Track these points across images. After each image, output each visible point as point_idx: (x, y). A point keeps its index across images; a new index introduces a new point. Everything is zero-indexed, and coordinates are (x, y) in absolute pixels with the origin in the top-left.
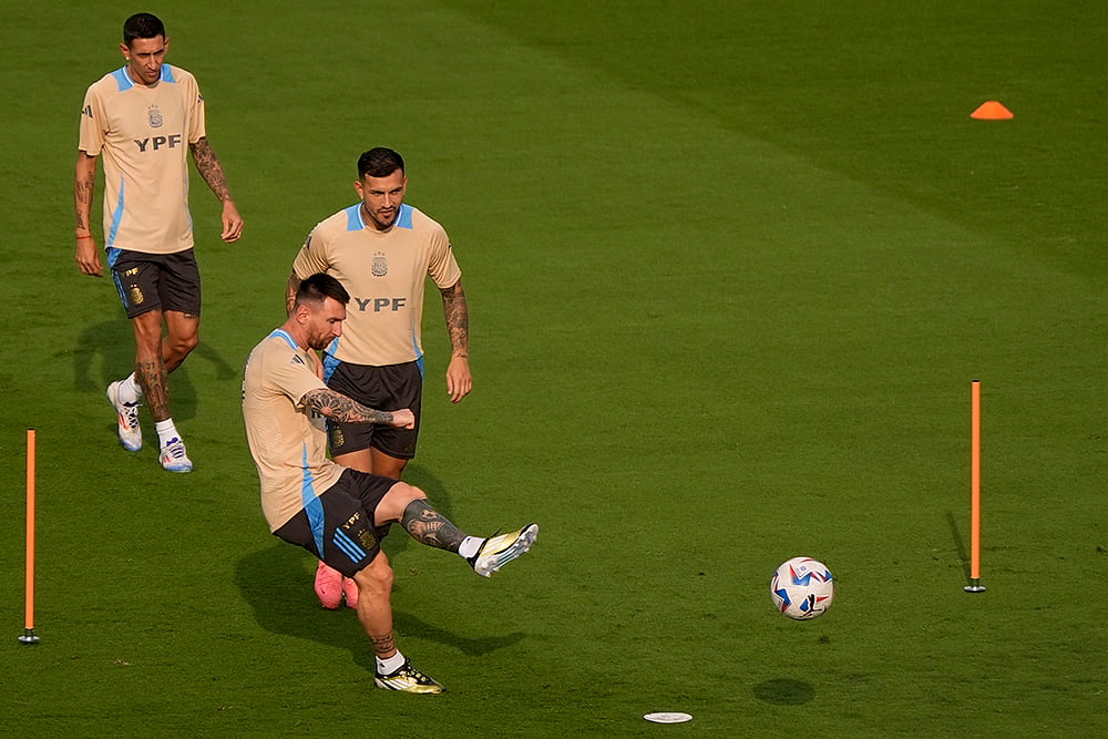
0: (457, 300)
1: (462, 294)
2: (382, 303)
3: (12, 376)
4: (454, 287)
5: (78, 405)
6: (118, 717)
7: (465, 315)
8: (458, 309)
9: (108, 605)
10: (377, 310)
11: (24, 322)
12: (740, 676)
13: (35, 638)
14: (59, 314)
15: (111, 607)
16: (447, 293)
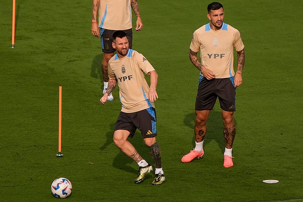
0: (242, 55)
1: (244, 53)
2: (217, 55)
3: (54, 68)
4: (241, 51)
5: (76, 78)
6: (89, 181)
7: (244, 60)
8: (241, 58)
9: (86, 144)
10: (215, 58)
11: (58, 51)
12: (294, 168)
13: (62, 155)
14: (70, 48)
15: (87, 144)
16: (239, 53)
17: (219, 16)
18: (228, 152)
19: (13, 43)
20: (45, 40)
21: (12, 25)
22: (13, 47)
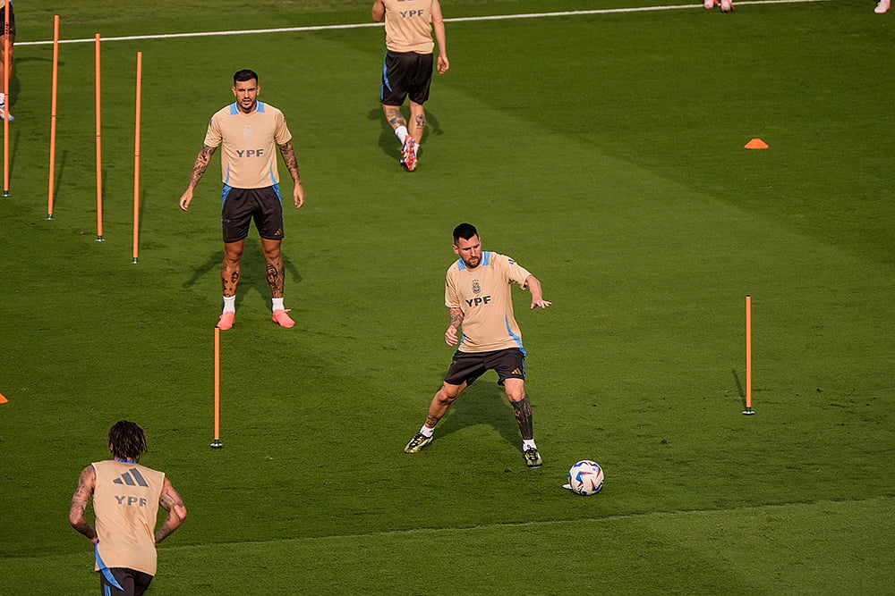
2: (251, 152)
4: (287, 143)
6: (267, 488)
9: (261, 425)
10: (248, 156)
13: (220, 444)
16: (284, 147)
18: (278, 303)
19: (135, 256)
20: (189, 249)
21: (133, 224)
22: (135, 262)
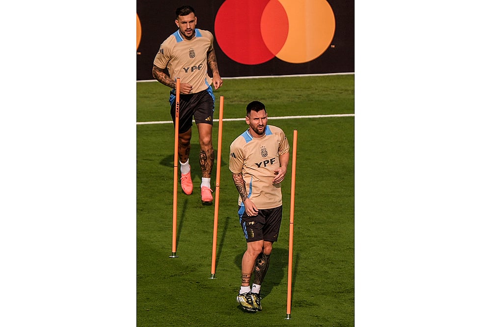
17: (188, 23)
22: (288, 319)
